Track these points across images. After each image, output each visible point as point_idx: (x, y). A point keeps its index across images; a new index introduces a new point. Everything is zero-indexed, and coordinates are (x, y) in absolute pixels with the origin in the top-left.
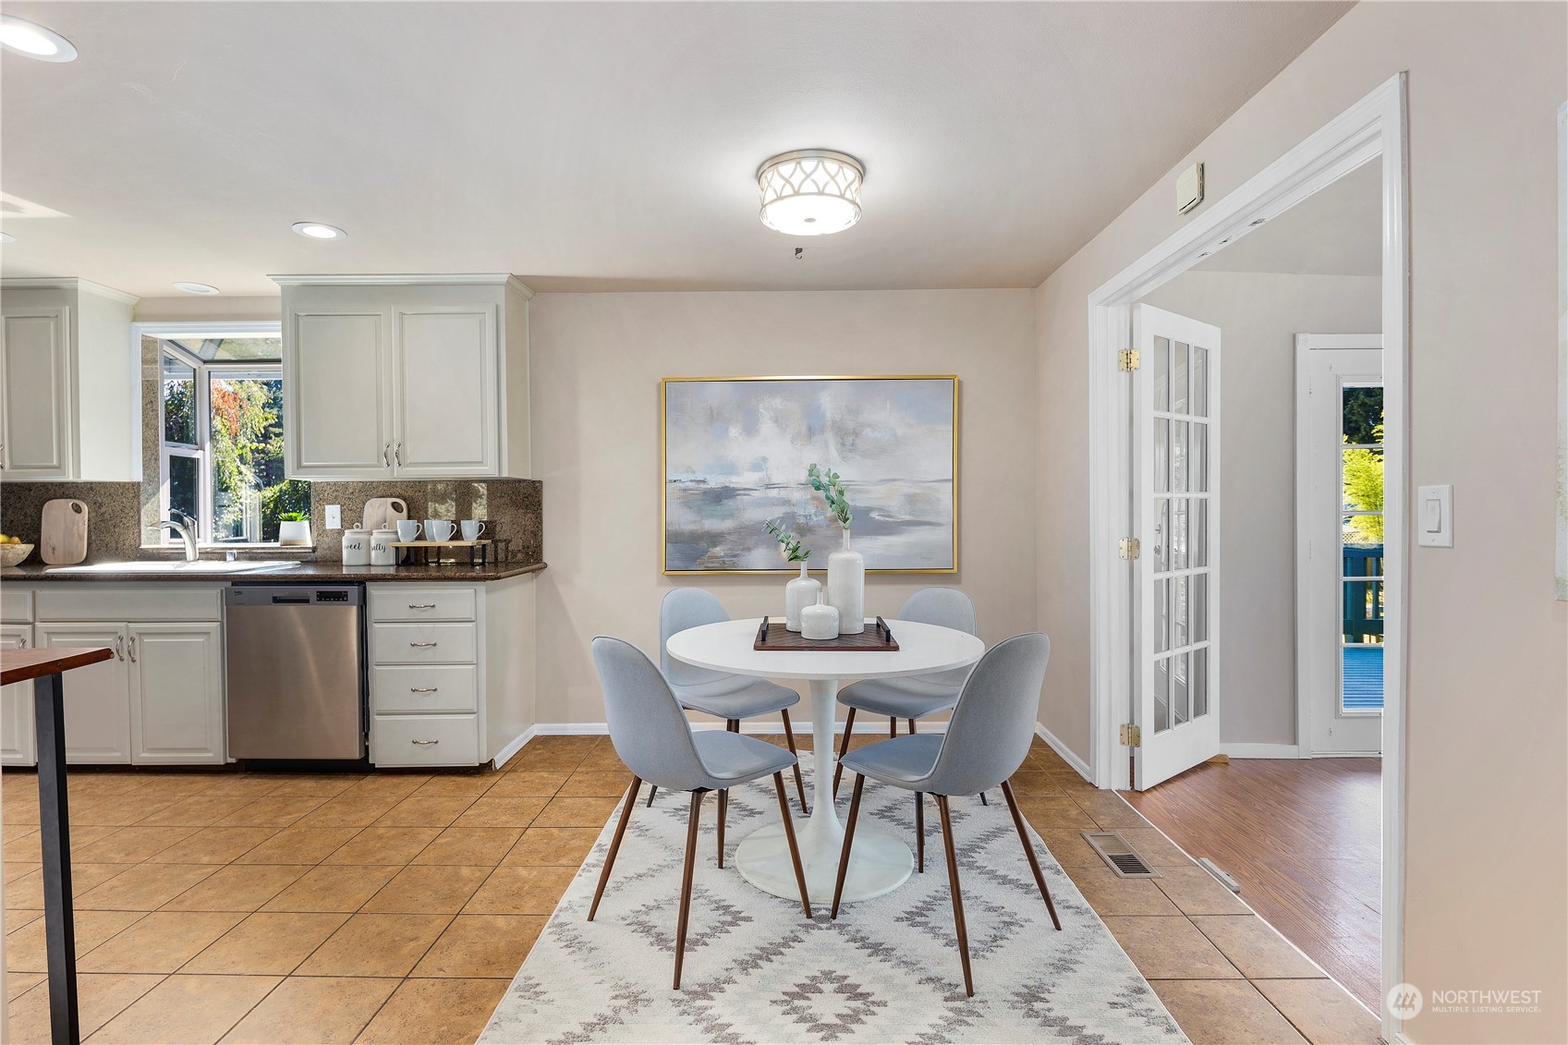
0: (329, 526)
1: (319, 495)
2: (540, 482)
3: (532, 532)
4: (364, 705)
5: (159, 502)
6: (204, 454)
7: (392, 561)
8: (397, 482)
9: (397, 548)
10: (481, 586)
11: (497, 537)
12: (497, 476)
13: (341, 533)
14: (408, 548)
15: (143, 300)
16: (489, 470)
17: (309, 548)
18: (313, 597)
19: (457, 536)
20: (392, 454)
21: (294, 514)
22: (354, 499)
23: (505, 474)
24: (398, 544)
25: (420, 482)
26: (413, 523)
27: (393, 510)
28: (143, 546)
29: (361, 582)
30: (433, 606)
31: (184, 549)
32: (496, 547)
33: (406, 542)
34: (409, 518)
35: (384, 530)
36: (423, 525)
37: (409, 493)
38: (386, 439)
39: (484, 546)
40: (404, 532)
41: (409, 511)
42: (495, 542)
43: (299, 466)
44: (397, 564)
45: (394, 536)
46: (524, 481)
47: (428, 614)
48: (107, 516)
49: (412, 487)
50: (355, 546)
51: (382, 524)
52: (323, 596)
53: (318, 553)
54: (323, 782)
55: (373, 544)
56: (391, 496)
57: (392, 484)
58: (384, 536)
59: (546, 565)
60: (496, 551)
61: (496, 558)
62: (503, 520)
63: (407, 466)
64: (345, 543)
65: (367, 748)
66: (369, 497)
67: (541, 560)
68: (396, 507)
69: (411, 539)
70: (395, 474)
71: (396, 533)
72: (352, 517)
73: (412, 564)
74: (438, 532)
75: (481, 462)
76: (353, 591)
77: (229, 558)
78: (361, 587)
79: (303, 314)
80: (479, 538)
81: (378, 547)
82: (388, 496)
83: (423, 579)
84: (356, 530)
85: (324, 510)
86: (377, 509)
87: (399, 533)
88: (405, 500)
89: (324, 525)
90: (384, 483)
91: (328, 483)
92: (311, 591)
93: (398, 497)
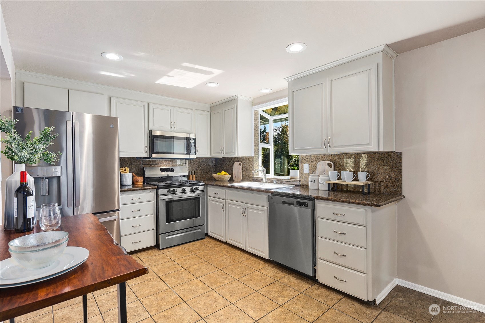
0: (305, 172)
1: (301, 160)
2: (401, 153)
3: (396, 179)
4: (314, 253)
5: (258, 162)
6: (271, 147)
7: (327, 189)
8: (330, 154)
9: (329, 184)
10: (369, 209)
11: (376, 179)
12: (377, 150)
13: (308, 175)
14: (334, 184)
15: (254, 99)
16: (373, 148)
17: (298, 180)
18: (295, 203)
19: (356, 179)
20: (327, 143)
21: (294, 167)
22: (314, 161)
23: (382, 149)
24: (329, 182)
25: (339, 154)
26: (336, 173)
27: (328, 166)
28: (254, 177)
29: (313, 199)
30: (344, 215)
31: (263, 178)
32: (375, 185)
33: (333, 181)
34: (335, 170)
35: (324, 175)
36: (340, 174)
37: (335, 159)
38: (324, 137)
39: (369, 185)
40: (332, 177)
41: (334, 167)
42: (375, 182)
43: (293, 149)
44: (329, 190)
45: (327, 178)
46: (392, 152)
47: (342, 218)
48: (246, 167)
49: (336, 157)
50: (313, 181)
51: (324, 172)
52: (299, 204)
53: (301, 183)
54: (298, 280)
55: (320, 181)
56: (327, 160)
57: (328, 155)
58: (324, 178)
59: (404, 197)
60: (375, 187)
61: (375, 191)
62: (379, 172)
63: (333, 148)
64: (309, 180)
65: (315, 270)
66: (319, 161)
67: (401, 194)
68: (329, 165)
69: (335, 180)
70: (328, 152)
71: (329, 176)
72: (313, 170)
73: (335, 190)
74: (347, 179)
75: (369, 144)
76: (310, 203)
77: (274, 182)
78: (313, 202)
79: (295, 90)
80: (366, 181)
81: (322, 182)
82: (326, 161)
83: (339, 201)
84: (313, 174)
85: (303, 166)
86: (322, 166)
87: (330, 176)
88: (333, 162)
89: (303, 172)
90: (324, 155)
91: (304, 156)
92: (295, 201)
93: (330, 161)
